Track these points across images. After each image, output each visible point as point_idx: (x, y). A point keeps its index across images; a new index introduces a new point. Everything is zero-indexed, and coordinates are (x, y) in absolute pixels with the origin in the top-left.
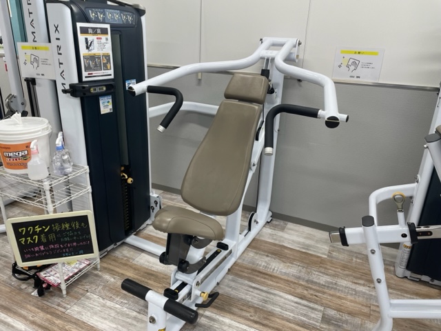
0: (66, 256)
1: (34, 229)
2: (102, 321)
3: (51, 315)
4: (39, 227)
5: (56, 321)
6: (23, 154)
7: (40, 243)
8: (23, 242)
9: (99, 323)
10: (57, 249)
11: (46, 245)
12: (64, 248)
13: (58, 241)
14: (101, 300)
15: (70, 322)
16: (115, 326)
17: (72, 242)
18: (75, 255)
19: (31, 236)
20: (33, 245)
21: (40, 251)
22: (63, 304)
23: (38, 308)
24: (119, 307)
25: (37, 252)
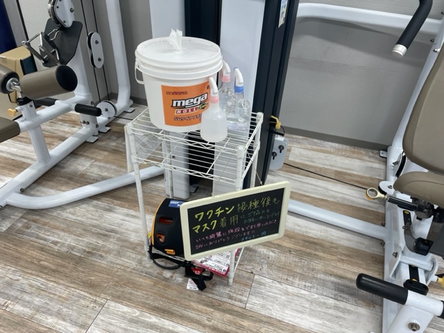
0: (245, 240)
1: (214, 212)
2: (300, 315)
3: (231, 314)
4: (221, 210)
5: (243, 323)
6: (202, 100)
7: (218, 228)
8: (197, 231)
9: (299, 320)
10: (237, 233)
11: (223, 230)
12: (246, 231)
13: (240, 224)
14: (278, 285)
15: (261, 321)
16: (320, 322)
17: (256, 223)
18: (256, 237)
19: (209, 222)
20: (209, 232)
21: (217, 238)
22: (235, 295)
23: (208, 306)
24: (306, 293)
25: (213, 240)
